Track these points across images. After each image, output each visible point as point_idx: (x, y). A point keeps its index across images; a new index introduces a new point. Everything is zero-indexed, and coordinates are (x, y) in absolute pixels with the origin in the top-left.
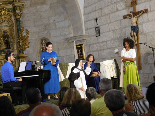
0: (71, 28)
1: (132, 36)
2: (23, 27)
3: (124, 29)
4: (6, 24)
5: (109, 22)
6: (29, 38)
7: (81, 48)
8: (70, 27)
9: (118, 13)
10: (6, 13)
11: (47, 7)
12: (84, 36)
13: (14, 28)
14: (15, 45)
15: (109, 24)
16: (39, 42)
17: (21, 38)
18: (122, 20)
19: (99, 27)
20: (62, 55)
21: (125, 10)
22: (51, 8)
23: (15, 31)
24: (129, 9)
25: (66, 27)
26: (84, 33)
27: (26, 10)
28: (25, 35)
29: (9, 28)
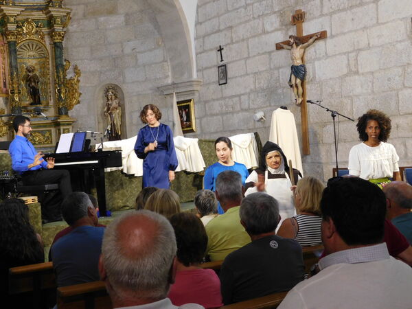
0: (168, 66)
1: (291, 86)
2: (68, 61)
3: (276, 72)
4: (32, 53)
5: (246, 56)
6: (80, 84)
7: (188, 107)
8: (166, 63)
9: (264, 38)
10: (33, 28)
11: (119, 19)
12: (194, 83)
13: (49, 62)
14: (52, 97)
15: (246, 59)
16: (102, 94)
17: (63, 83)
18: (273, 52)
19: (225, 66)
21: (279, 32)
22: (127, 23)
23: (51, 69)
24: (288, 30)
25: (157, 63)
26: (195, 76)
27: (75, 26)
28: (71, 77)
29: (39, 62)
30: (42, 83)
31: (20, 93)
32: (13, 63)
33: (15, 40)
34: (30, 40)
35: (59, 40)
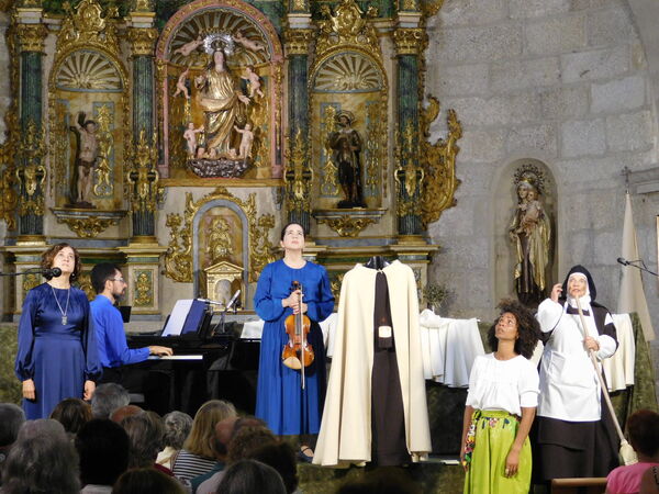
0: (653, 121)
2: (435, 99)
4: (352, 80)
6: (460, 157)
8: (649, 112)
10: (354, 20)
13: (386, 102)
14: (388, 190)
17: (412, 155)
20: (605, 261)
22: (573, 5)
23: (390, 119)
25: (630, 111)
27: (457, 11)
28: (441, 139)
29: (366, 101)
30: (370, 154)
31: (308, 178)
32: (296, 107)
33: (303, 52)
34: (346, 47)
35: (408, 51)
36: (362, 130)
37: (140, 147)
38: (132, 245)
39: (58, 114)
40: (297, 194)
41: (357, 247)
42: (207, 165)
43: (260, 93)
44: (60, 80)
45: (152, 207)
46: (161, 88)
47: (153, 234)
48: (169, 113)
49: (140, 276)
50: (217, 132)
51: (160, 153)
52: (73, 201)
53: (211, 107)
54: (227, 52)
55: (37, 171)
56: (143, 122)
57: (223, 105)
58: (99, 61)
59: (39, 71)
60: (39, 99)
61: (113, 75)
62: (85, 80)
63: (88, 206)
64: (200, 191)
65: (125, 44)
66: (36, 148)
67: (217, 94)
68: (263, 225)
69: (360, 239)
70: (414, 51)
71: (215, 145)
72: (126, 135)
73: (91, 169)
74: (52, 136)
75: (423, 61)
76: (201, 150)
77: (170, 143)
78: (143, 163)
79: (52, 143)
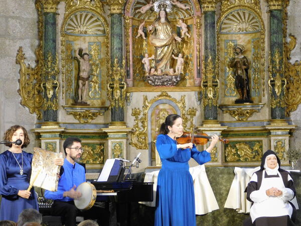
2: (293, 36)
4: (243, 26)
13: (264, 39)
14: (265, 92)
28: (297, 61)
29: (252, 38)
30: (255, 70)
31: (216, 86)
32: (208, 43)
33: (212, 9)
34: (240, 6)
35: (276, 8)
36: (250, 56)
37: (115, 68)
38: (110, 127)
39: (67, 50)
40: (209, 95)
41: (247, 127)
42: (156, 79)
43: (187, 34)
44: (68, 29)
45: (123, 104)
46: (127, 33)
47: (123, 120)
48: (133, 48)
49: (115, 146)
50: (161, 59)
51: (128, 72)
52: (76, 101)
53: (158, 44)
54: (168, 10)
55: (53, 83)
56: (117, 53)
57: (165, 43)
58: (91, 17)
59: (54, 24)
60: (54, 41)
61: (99, 26)
62: (83, 29)
63: (85, 104)
64: (152, 95)
65: (107, 7)
66: (53, 70)
67: (162, 36)
68: (190, 114)
69: (249, 122)
70: (279, 8)
71: (161, 66)
72: (108, 62)
73: (87, 82)
74: (63, 62)
75: (286, 14)
76: (153, 70)
77: (134, 66)
78: (117, 78)
79: (63, 67)
